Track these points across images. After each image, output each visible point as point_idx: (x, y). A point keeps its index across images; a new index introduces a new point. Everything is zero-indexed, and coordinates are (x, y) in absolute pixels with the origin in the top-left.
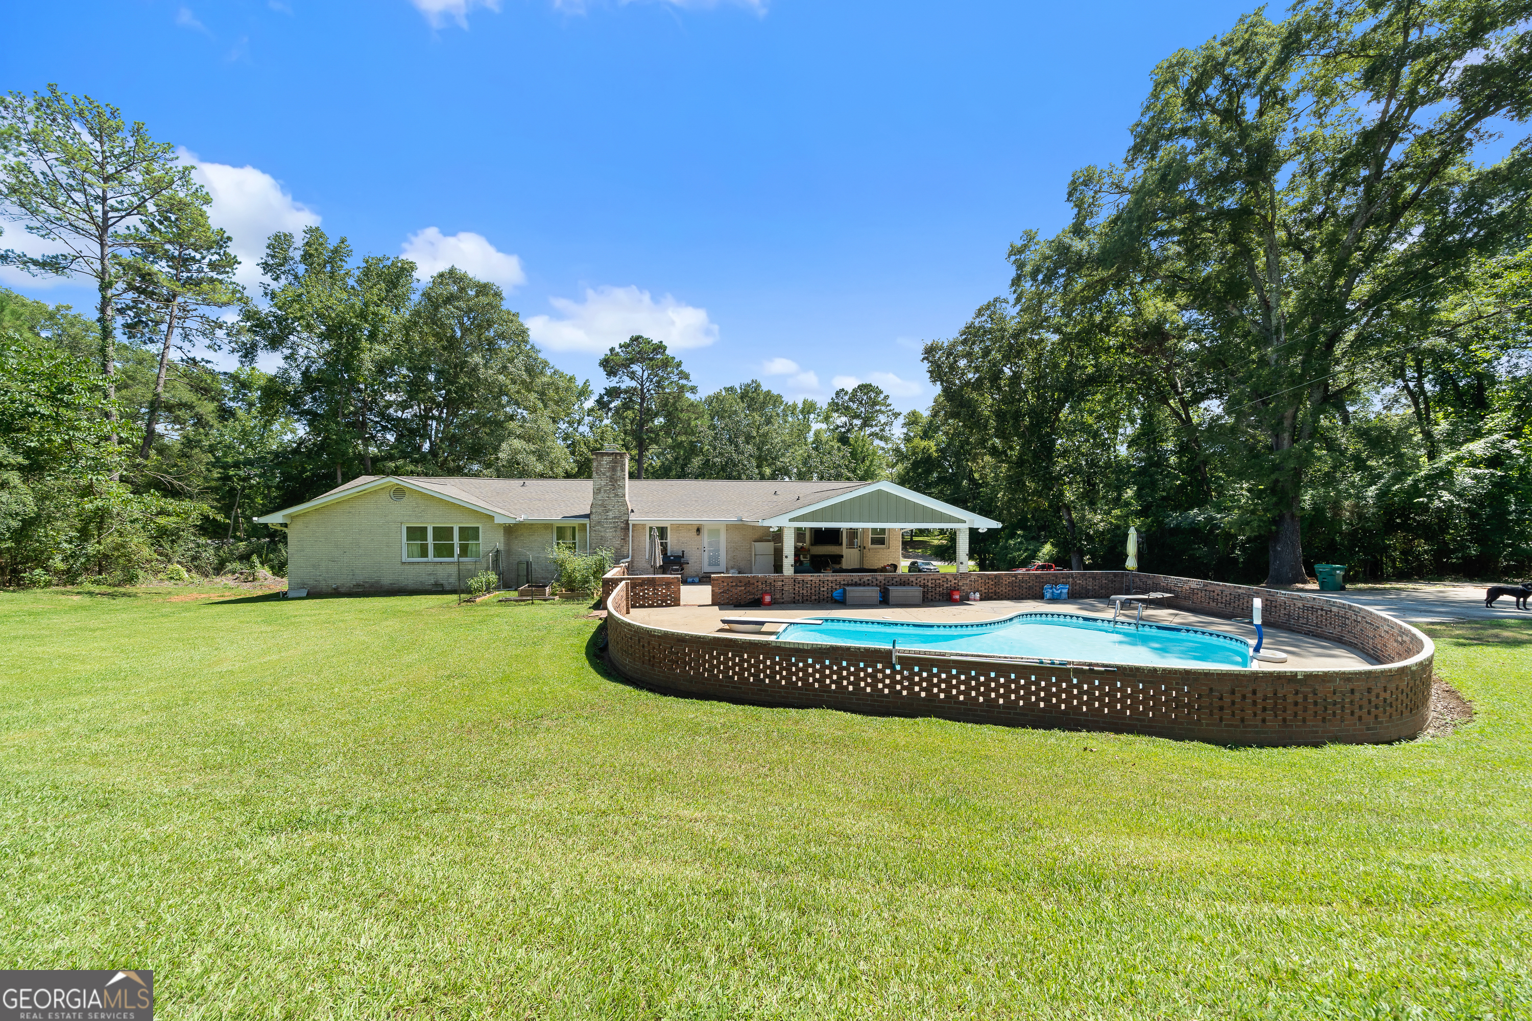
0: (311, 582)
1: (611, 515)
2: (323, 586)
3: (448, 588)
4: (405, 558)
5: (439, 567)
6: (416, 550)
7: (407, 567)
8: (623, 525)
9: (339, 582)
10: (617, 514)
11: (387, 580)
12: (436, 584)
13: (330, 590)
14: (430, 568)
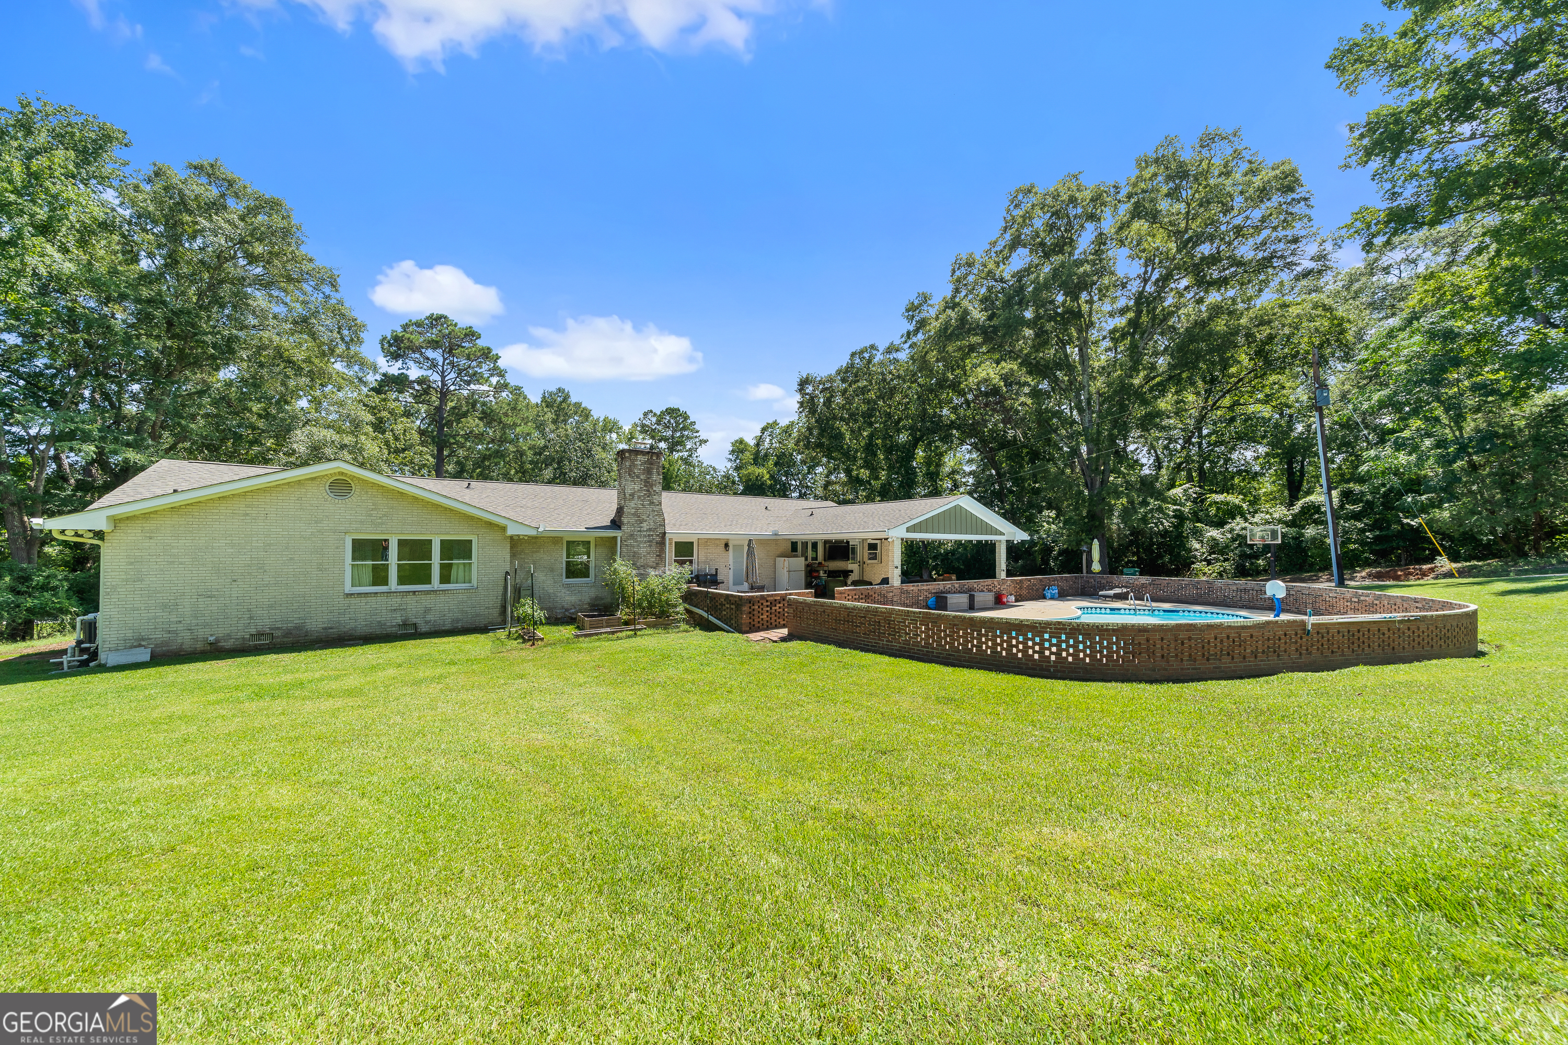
0: (159, 636)
1: (645, 526)
2: (185, 640)
3: (424, 628)
4: (348, 588)
5: (410, 599)
6: (367, 576)
7: (353, 601)
8: (658, 539)
9: (220, 632)
10: (652, 526)
11: (316, 623)
12: (405, 625)
13: (199, 646)
14: (395, 601)
